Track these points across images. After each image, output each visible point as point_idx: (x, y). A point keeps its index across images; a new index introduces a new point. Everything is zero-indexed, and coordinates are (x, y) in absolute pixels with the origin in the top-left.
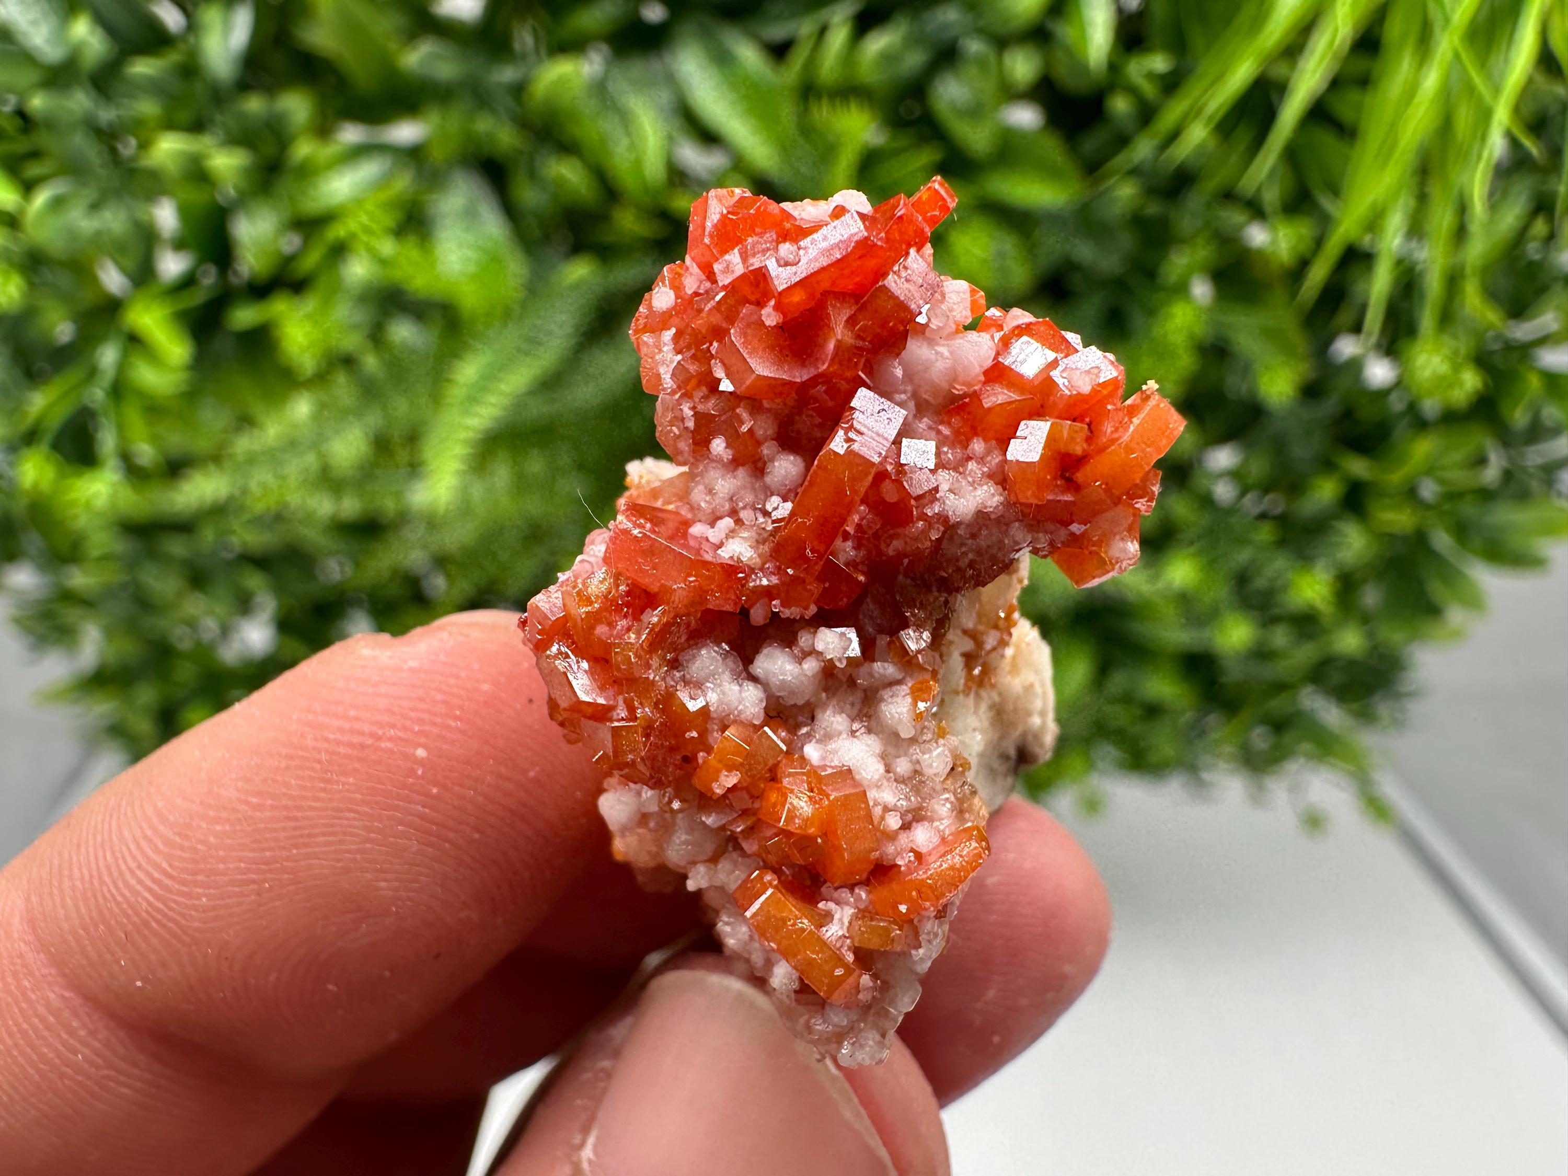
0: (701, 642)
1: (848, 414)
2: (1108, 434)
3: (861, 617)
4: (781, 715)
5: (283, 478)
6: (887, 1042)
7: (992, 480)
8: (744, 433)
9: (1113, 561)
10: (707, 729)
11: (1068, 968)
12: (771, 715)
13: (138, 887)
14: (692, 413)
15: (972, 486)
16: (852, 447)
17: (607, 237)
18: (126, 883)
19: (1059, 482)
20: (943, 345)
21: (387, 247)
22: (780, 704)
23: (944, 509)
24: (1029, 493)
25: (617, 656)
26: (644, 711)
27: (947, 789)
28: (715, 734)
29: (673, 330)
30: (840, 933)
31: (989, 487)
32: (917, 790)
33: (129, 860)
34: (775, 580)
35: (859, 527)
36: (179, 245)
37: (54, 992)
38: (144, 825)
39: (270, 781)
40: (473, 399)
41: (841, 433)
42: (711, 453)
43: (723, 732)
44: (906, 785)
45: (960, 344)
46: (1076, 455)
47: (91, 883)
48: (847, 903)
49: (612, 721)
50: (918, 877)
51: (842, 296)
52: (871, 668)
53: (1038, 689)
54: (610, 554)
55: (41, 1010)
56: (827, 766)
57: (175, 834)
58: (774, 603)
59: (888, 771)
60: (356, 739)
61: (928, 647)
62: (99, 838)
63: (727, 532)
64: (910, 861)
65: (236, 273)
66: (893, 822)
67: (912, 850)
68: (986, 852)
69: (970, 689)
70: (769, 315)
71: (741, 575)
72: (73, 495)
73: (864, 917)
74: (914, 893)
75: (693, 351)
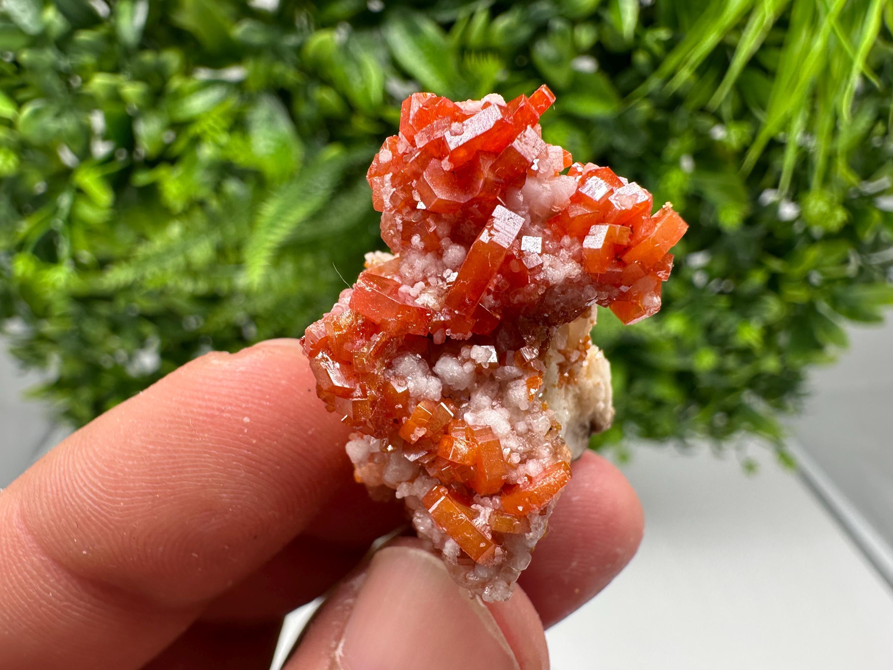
0: (405, 353)
1: (490, 220)
2: (642, 234)
3: (498, 340)
4: (451, 396)
5: (164, 270)
6: (511, 587)
7: (574, 260)
8: (430, 233)
9: (645, 308)
10: (408, 404)
11: (619, 550)
12: (444, 396)
13: (85, 497)
14: (401, 222)
15: (563, 263)
16: (493, 239)
17: (349, 133)
18: (77, 494)
19: (614, 262)
20: (547, 183)
21: (224, 139)
22: (451, 390)
23: (546, 276)
24: (596, 267)
25: (356, 361)
26: (372, 392)
27: (547, 441)
28: (413, 407)
29: (391, 174)
30: (484, 523)
31: (573, 264)
32: (530, 441)
33: (79, 480)
34: (448, 318)
35: (497, 287)
36: (105, 137)
37: (36, 557)
38: (88, 461)
39: (160, 436)
40: (272, 225)
41: (486, 231)
42: (412, 244)
43: (417, 405)
44: (523, 438)
45: (557, 182)
46: (624, 246)
47: (57, 494)
48: (488, 506)
49: (352, 397)
50: (530, 490)
51: (488, 153)
52: (503, 369)
53: (603, 387)
54: (353, 302)
55: (29, 567)
56: (477, 425)
57: (105, 466)
58: (447, 330)
59: (513, 430)
60: (209, 412)
61: (537, 358)
62: (62, 469)
63: (421, 290)
64: (525, 482)
65: (138, 154)
66: (516, 459)
67: (526, 475)
68: (570, 476)
69: (562, 385)
70: (446, 164)
71: (428, 315)
72: (44, 280)
73: (498, 513)
74: (527, 500)
75: (402, 186)
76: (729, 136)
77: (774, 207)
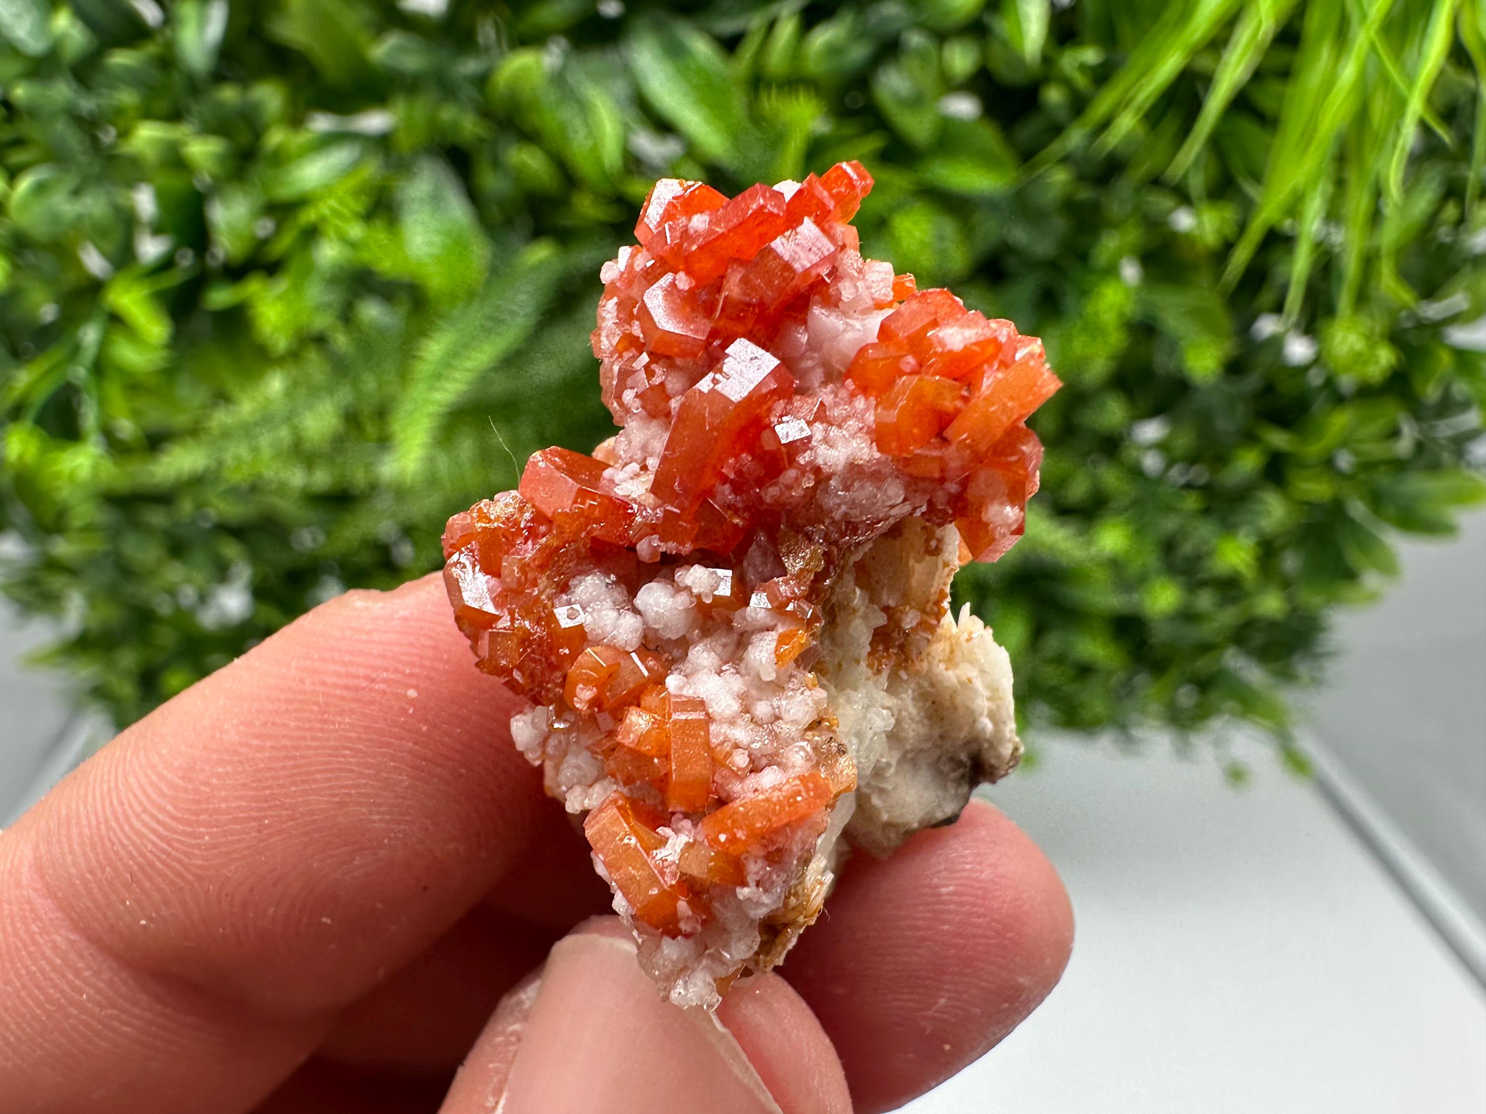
0: (588, 569)
3: (745, 564)
5: (255, 450)
7: (869, 435)
8: (655, 386)
13: (144, 830)
15: (847, 439)
16: (716, 387)
17: (567, 221)
18: (131, 826)
19: (933, 440)
20: (857, 319)
21: (356, 230)
22: (657, 637)
23: (815, 458)
24: (894, 445)
25: (504, 569)
26: (523, 624)
29: (615, 300)
30: (670, 858)
31: (867, 442)
32: (775, 735)
33: (135, 804)
35: (740, 473)
36: (157, 230)
37: (61, 935)
38: (149, 772)
39: (269, 724)
40: (438, 376)
41: (711, 375)
44: (762, 727)
46: (951, 413)
47: (98, 828)
52: (745, 612)
55: (49, 953)
56: (683, 695)
57: (179, 778)
58: (653, 538)
59: (744, 711)
60: (351, 682)
62: (105, 787)
63: (632, 475)
65: (213, 256)
66: (742, 761)
70: (682, 280)
71: (630, 511)
72: (57, 468)
76: (1200, 224)
77: (1276, 343)
